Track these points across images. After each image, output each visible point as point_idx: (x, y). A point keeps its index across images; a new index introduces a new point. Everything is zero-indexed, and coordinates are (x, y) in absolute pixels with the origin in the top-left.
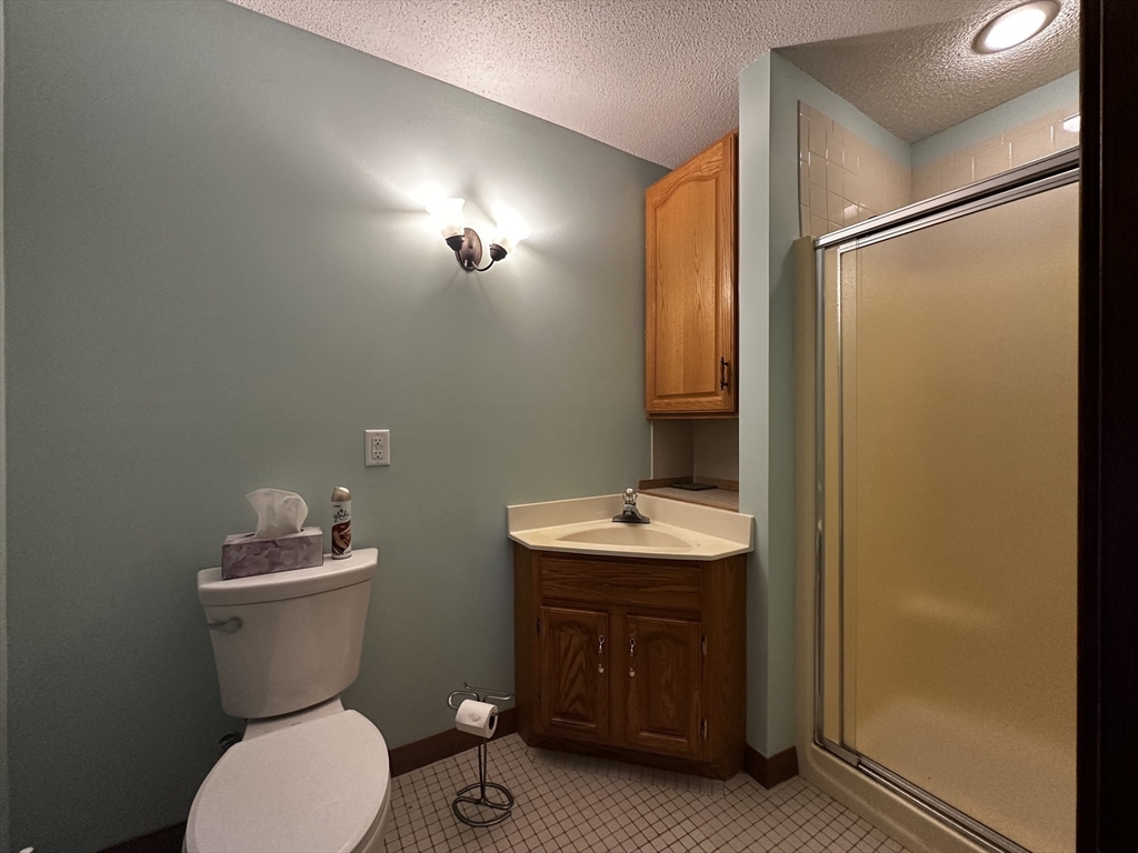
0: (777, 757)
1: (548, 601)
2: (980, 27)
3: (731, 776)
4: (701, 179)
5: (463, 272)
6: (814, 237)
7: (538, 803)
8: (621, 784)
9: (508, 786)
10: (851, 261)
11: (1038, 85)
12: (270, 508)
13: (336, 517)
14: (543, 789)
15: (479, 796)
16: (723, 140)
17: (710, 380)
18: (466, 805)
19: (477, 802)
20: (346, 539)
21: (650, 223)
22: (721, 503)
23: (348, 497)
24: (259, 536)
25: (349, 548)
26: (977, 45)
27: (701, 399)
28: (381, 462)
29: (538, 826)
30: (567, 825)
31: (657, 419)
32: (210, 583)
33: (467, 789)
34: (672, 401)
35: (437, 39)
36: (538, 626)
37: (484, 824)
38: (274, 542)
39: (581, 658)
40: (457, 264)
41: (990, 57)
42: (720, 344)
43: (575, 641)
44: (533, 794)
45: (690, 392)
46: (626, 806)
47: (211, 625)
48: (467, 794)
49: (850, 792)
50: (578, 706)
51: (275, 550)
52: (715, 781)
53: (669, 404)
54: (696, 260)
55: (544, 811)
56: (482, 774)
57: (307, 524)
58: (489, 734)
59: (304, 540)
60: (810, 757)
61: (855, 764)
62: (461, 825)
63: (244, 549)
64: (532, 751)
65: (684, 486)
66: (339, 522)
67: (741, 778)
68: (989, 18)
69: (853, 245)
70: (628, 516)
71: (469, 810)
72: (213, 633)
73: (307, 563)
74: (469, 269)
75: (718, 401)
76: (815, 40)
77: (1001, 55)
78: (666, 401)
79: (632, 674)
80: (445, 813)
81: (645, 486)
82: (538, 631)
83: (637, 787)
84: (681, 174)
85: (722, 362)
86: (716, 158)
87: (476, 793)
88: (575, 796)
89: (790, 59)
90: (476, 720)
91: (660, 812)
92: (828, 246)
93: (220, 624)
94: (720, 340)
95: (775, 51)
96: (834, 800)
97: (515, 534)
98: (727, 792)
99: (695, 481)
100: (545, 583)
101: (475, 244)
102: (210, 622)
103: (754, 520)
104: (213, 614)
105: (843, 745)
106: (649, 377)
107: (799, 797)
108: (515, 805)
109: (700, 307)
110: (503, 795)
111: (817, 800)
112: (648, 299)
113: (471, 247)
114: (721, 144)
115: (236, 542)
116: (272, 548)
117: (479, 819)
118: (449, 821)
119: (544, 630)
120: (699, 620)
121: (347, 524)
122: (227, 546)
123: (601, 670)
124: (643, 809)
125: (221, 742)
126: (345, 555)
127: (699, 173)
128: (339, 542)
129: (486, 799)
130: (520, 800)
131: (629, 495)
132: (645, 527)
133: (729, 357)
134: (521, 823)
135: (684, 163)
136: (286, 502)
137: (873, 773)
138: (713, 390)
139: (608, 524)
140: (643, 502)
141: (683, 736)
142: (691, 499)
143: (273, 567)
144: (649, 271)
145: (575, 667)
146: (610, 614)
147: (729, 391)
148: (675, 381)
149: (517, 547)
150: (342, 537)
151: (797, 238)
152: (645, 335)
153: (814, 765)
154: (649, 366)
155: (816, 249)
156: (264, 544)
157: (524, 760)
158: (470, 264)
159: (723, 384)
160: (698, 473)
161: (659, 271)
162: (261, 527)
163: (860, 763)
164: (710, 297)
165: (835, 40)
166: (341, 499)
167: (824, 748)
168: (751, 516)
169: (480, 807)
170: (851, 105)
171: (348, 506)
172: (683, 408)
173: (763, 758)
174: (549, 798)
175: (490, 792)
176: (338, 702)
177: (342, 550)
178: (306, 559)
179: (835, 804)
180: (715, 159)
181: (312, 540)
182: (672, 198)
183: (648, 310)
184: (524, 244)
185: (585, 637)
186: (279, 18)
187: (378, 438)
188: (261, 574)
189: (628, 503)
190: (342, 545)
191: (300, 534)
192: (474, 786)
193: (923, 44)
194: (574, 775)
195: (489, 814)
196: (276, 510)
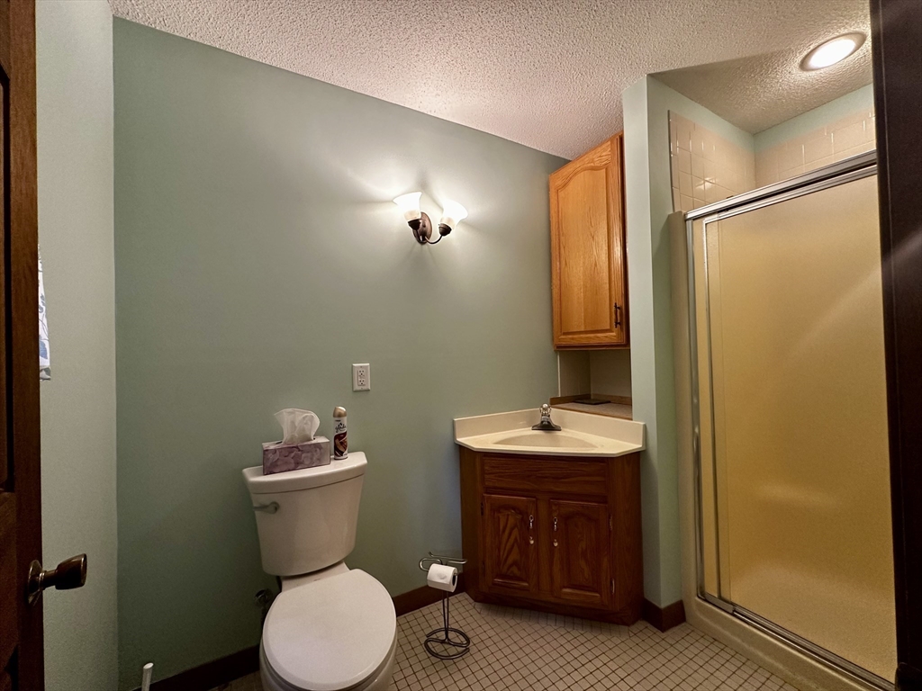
0: (669, 608)
1: (489, 490)
2: (805, 53)
3: (633, 623)
4: (593, 169)
5: (418, 245)
6: (684, 212)
7: (489, 643)
8: (549, 629)
9: (465, 630)
10: (714, 230)
11: (852, 90)
12: (293, 422)
13: (337, 429)
14: (491, 633)
15: (444, 637)
16: (611, 140)
17: (606, 320)
18: (434, 644)
19: (443, 642)
20: (344, 445)
21: (553, 201)
22: (616, 414)
23: (345, 415)
24: (285, 443)
25: (346, 452)
26: (803, 65)
27: (599, 335)
28: (364, 388)
29: (491, 659)
30: (513, 658)
31: (561, 350)
32: (255, 477)
33: (434, 632)
34: (575, 336)
35: (401, 78)
36: (482, 509)
37: (449, 657)
38: (297, 447)
39: (516, 532)
40: (414, 239)
41: (814, 73)
42: (613, 293)
43: (511, 521)
44: (484, 637)
45: (589, 329)
46: (555, 644)
47: (256, 508)
48: (434, 636)
49: (727, 633)
50: (515, 569)
51: (297, 454)
52: (621, 626)
53: (573, 339)
54: (592, 229)
55: (493, 649)
56: (446, 621)
57: (318, 434)
58: (453, 589)
59: (318, 446)
60: (694, 607)
61: (731, 612)
62: (432, 658)
63: (278, 452)
64: (478, 605)
65: (585, 401)
66: (340, 432)
67: (641, 625)
68: (812, 47)
69: (715, 217)
70: (545, 425)
71: (438, 648)
72: (257, 513)
73: (319, 463)
74: (423, 242)
75: (613, 336)
76: (680, 67)
77: (822, 71)
78: (570, 336)
79: (556, 544)
80: (420, 649)
81: (555, 402)
82: (482, 514)
83: (563, 631)
84: (577, 165)
85: (616, 306)
86: (606, 154)
87: (442, 635)
88: (516, 638)
89: (660, 81)
90: (443, 579)
91: (582, 649)
92: (695, 218)
93: (263, 507)
94: (613, 289)
95: (651, 76)
96: (716, 640)
97: (462, 440)
98: (631, 634)
99: (592, 397)
100: (487, 476)
101: (427, 224)
102: (255, 505)
103: (645, 426)
104: (258, 500)
105: (720, 597)
106: (556, 318)
107: (688, 638)
108: (471, 644)
109: (596, 265)
110: (461, 637)
111: (702, 640)
112: (553, 259)
113: (424, 226)
114: (609, 143)
115: (272, 447)
116: (296, 451)
117: (445, 654)
118: (423, 655)
119: (487, 511)
120: (606, 502)
121: (345, 434)
122: (267, 450)
123: (532, 542)
124: (569, 647)
125: (258, 595)
126: (344, 457)
127: (592, 164)
128: (340, 446)
129: (449, 640)
130: (474, 640)
131: (545, 409)
132: (558, 433)
133: (621, 303)
134: (478, 657)
135: (580, 157)
136: (304, 418)
137: (747, 619)
138: (608, 328)
139: (529, 432)
140: (556, 415)
141: (596, 592)
142: (593, 411)
143: (298, 465)
144: (553, 238)
145: (512, 540)
146: (537, 499)
147: (621, 329)
148: (577, 321)
149: (463, 451)
150: (342, 443)
151: (671, 212)
152: (551, 286)
153: (698, 614)
154: (556, 309)
155: (686, 220)
156: (291, 449)
157: (473, 612)
158: (424, 239)
159: (617, 323)
160: (594, 391)
161: (562, 238)
162: (286, 436)
163: (734, 611)
164: (604, 257)
165: (694, 67)
166: (340, 415)
167: (706, 600)
168: (642, 423)
169: (446, 646)
170: (707, 110)
171: (345, 421)
172: (585, 342)
173: (657, 609)
174: (496, 639)
175: (452, 635)
176: (344, 565)
177: (342, 453)
178: (319, 459)
179: (716, 643)
180: (604, 154)
181: (323, 446)
182: (571, 183)
183: (554, 265)
184: (463, 222)
185: (519, 517)
186: (290, 70)
187: (361, 369)
188: (289, 470)
189: (545, 415)
190: (342, 449)
191: (314, 442)
192: (440, 630)
193: (762, 66)
194: (512, 622)
195: (453, 650)
196: (296, 424)
